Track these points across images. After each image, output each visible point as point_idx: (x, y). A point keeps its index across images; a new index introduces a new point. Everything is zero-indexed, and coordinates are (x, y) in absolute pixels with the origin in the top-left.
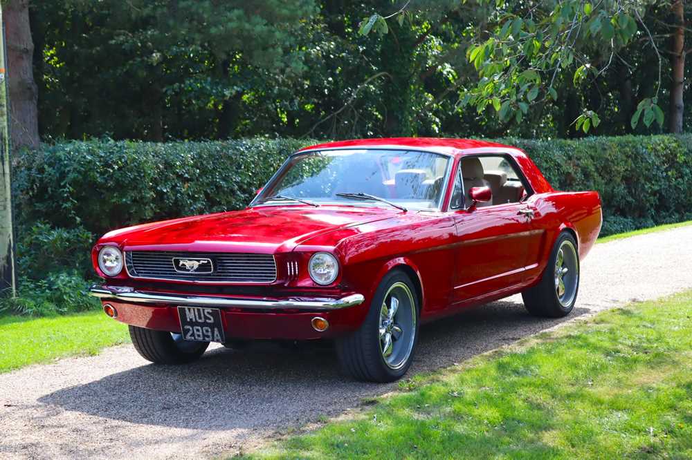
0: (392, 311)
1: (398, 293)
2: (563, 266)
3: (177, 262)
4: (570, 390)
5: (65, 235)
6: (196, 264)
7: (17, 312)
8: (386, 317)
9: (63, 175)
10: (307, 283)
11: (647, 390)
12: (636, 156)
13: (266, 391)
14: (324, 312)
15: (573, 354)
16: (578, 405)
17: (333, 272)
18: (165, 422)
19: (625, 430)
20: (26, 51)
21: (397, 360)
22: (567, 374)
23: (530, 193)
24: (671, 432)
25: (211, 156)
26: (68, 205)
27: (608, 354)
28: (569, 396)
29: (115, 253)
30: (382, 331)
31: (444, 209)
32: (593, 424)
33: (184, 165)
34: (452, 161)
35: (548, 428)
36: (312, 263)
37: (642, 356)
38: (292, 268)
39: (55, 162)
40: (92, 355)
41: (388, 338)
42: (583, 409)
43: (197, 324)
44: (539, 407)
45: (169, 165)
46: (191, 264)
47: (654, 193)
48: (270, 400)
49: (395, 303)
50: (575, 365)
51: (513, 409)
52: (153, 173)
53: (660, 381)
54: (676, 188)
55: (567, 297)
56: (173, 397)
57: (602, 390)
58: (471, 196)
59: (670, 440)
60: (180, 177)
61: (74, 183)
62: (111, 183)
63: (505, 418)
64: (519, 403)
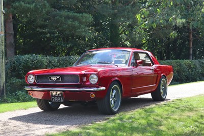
0: (114, 94)
1: (115, 88)
2: (163, 86)
3: (50, 78)
4: (166, 116)
5: (20, 81)
6: (56, 78)
7: (5, 101)
8: (112, 95)
9: (20, 64)
10: (89, 83)
11: (189, 117)
12: (180, 65)
13: (76, 117)
14: (93, 92)
15: (167, 108)
16: (169, 120)
17: (96, 80)
18: (45, 124)
19: (184, 126)
20: (12, 34)
21: (115, 108)
22: (165, 113)
23: (153, 64)
24: (197, 127)
25: (62, 60)
26: (21, 72)
27: (176, 108)
28: (166, 118)
29: (32, 77)
30: (111, 99)
31: (129, 66)
32: (174, 125)
33: (55, 62)
34: (131, 53)
35: (161, 125)
36: (90, 77)
37: (186, 109)
38: (84, 79)
39: (18, 60)
40: (26, 109)
41: (113, 102)
42: (170, 121)
43: (56, 96)
44: (158, 120)
45: (50, 62)
46: (54, 78)
47: (185, 76)
48: (77, 119)
49: (115, 91)
50: (168, 111)
51: (150, 121)
52: (46, 64)
53: (193, 115)
54: (191, 74)
55: (164, 95)
56: (49, 118)
57: (176, 117)
58: (137, 63)
59: (197, 129)
60: (53, 65)
61: (23, 66)
62: (34, 66)
63: (148, 123)
64: (152, 119)
